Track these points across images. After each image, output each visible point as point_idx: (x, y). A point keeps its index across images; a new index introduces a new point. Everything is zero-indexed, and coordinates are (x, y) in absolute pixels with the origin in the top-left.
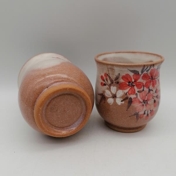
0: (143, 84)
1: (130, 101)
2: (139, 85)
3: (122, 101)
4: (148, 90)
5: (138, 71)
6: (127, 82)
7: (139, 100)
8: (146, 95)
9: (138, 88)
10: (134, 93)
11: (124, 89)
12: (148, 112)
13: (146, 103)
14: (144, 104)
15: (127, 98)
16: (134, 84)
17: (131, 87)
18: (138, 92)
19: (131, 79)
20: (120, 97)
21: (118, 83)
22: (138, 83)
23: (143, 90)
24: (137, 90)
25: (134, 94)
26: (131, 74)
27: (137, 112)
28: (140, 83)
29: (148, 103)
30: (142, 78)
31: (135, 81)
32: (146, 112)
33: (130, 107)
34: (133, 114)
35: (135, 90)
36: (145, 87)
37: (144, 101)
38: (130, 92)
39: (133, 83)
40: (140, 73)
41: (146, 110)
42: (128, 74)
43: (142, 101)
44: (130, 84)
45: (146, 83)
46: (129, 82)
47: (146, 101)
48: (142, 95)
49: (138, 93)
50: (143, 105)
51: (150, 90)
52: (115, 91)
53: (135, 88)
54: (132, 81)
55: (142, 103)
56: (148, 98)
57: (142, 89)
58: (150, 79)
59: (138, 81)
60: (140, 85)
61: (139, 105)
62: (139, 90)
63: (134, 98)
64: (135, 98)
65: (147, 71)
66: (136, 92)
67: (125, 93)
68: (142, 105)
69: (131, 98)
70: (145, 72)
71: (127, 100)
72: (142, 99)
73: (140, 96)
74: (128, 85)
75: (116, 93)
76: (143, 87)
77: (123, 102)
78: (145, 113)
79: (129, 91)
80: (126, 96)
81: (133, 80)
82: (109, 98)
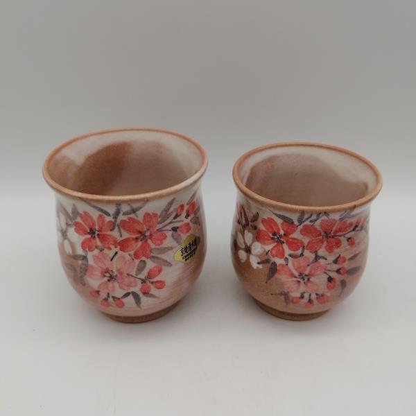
0: (302, 243)
1: (274, 269)
2: (294, 244)
3: (258, 263)
4: (313, 256)
5: (292, 218)
6: (271, 232)
7: (290, 271)
8: (308, 265)
9: (290, 249)
10: (282, 255)
11: (265, 244)
12: (310, 295)
13: (306, 280)
14: (302, 281)
15: (267, 261)
16: (282, 240)
17: (276, 244)
18: (290, 255)
19: (279, 230)
20: (257, 256)
21: (255, 228)
22: (291, 240)
23: (302, 255)
24: (287, 251)
25: (281, 258)
26: (279, 221)
27: (286, 291)
28: (296, 241)
29: (311, 280)
30: (301, 232)
31: (285, 235)
32: (306, 296)
33: (272, 279)
34: (278, 292)
35: (283, 251)
36: (305, 250)
37: (301, 274)
38: (274, 252)
39: (281, 236)
40: (296, 223)
41: (304, 292)
42: (271, 219)
43: (296, 274)
44: (276, 237)
45: (309, 243)
46: (274, 234)
47: (306, 275)
48: (299, 263)
49: (290, 258)
50: (299, 282)
51: (317, 258)
52: (251, 241)
53: (285, 246)
54: (279, 233)
55: (296, 277)
56: (311, 271)
57: (299, 252)
58: (321, 237)
59: (292, 236)
60: (296, 243)
61: (291, 280)
62: (292, 252)
63: (280, 265)
64: (283, 265)
65: (311, 221)
66: (286, 255)
67: (265, 251)
68: (295, 281)
69: (274, 264)
70: (307, 223)
71: (268, 265)
72: (296, 270)
73: (293, 264)
74: (273, 239)
75: (251, 245)
76: (301, 249)
77: (261, 266)
78: (302, 297)
79: (272, 249)
80: (266, 257)
81: (282, 232)
82: (241, 249)
